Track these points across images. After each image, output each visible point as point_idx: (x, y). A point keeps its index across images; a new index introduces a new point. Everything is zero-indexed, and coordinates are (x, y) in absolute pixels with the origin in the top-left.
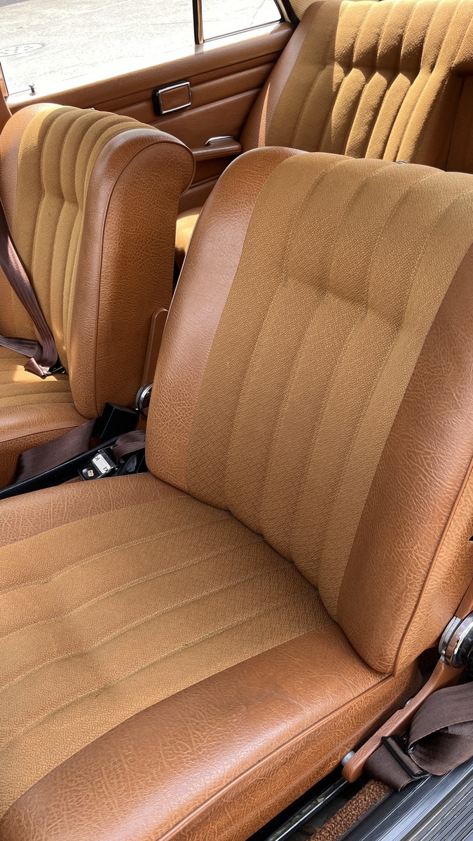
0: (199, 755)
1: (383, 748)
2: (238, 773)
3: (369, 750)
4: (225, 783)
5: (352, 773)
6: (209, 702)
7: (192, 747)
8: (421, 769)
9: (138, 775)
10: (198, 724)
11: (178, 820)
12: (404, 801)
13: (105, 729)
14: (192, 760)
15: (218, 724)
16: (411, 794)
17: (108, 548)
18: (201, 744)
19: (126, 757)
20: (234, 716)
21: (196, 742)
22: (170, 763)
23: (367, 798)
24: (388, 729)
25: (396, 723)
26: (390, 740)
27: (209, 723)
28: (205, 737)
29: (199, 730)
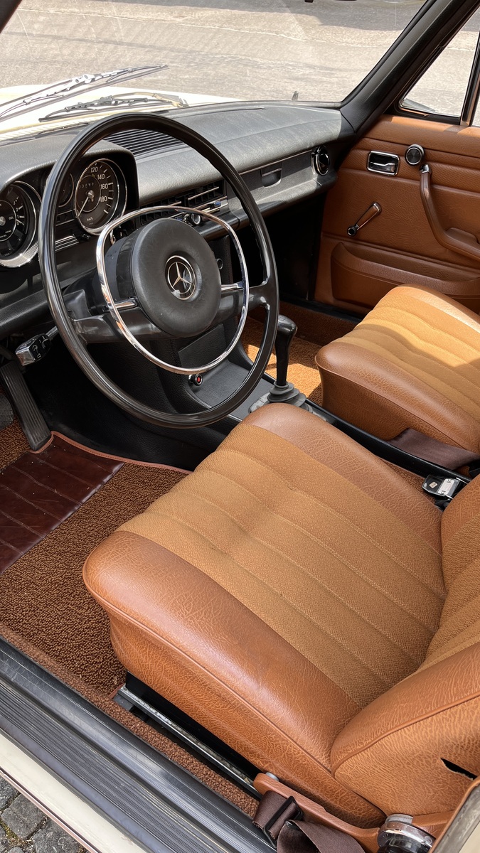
0: (187, 619)
1: (284, 801)
2: (188, 653)
3: (280, 789)
4: (178, 646)
5: (258, 781)
6: (231, 617)
7: (191, 613)
8: (277, 838)
9: (161, 586)
10: (210, 612)
11: (144, 622)
12: (247, 830)
13: (188, 559)
14: (182, 616)
15: (215, 626)
16: (256, 836)
17: (343, 514)
18: (195, 618)
19: (171, 575)
20: (227, 636)
21: (196, 614)
22: (175, 602)
23: (243, 800)
24: (304, 803)
25: (312, 809)
26: (293, 805)
27: (213, 620)
28: (201, 619)
29: (205, 614)
